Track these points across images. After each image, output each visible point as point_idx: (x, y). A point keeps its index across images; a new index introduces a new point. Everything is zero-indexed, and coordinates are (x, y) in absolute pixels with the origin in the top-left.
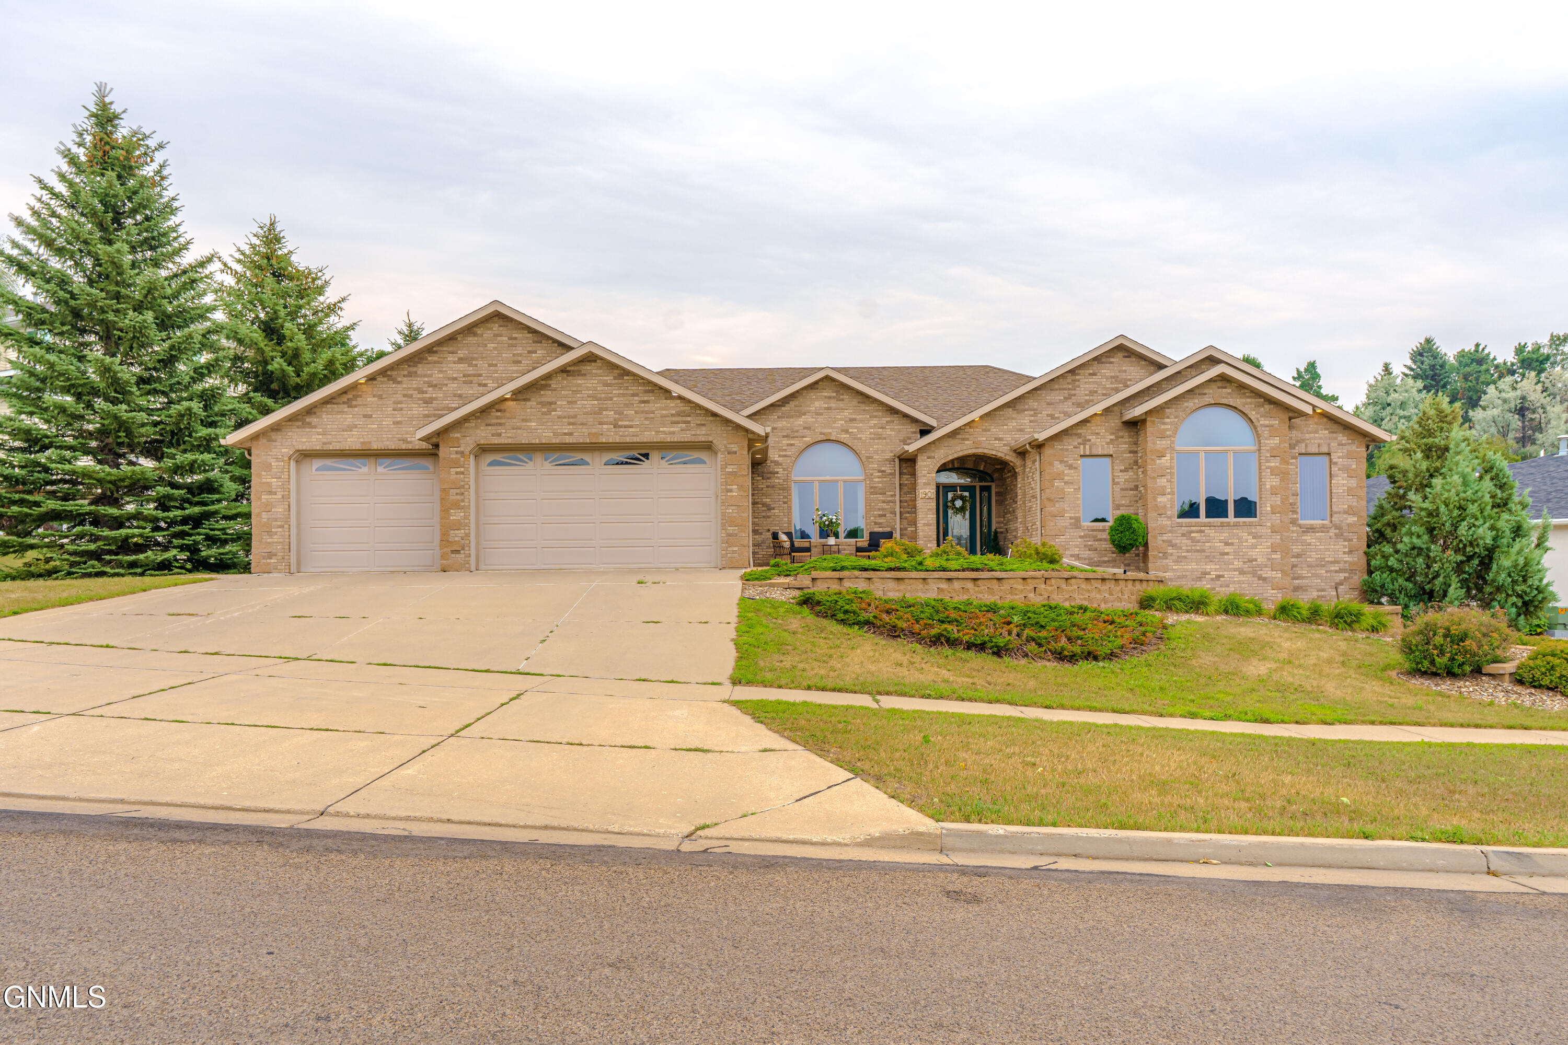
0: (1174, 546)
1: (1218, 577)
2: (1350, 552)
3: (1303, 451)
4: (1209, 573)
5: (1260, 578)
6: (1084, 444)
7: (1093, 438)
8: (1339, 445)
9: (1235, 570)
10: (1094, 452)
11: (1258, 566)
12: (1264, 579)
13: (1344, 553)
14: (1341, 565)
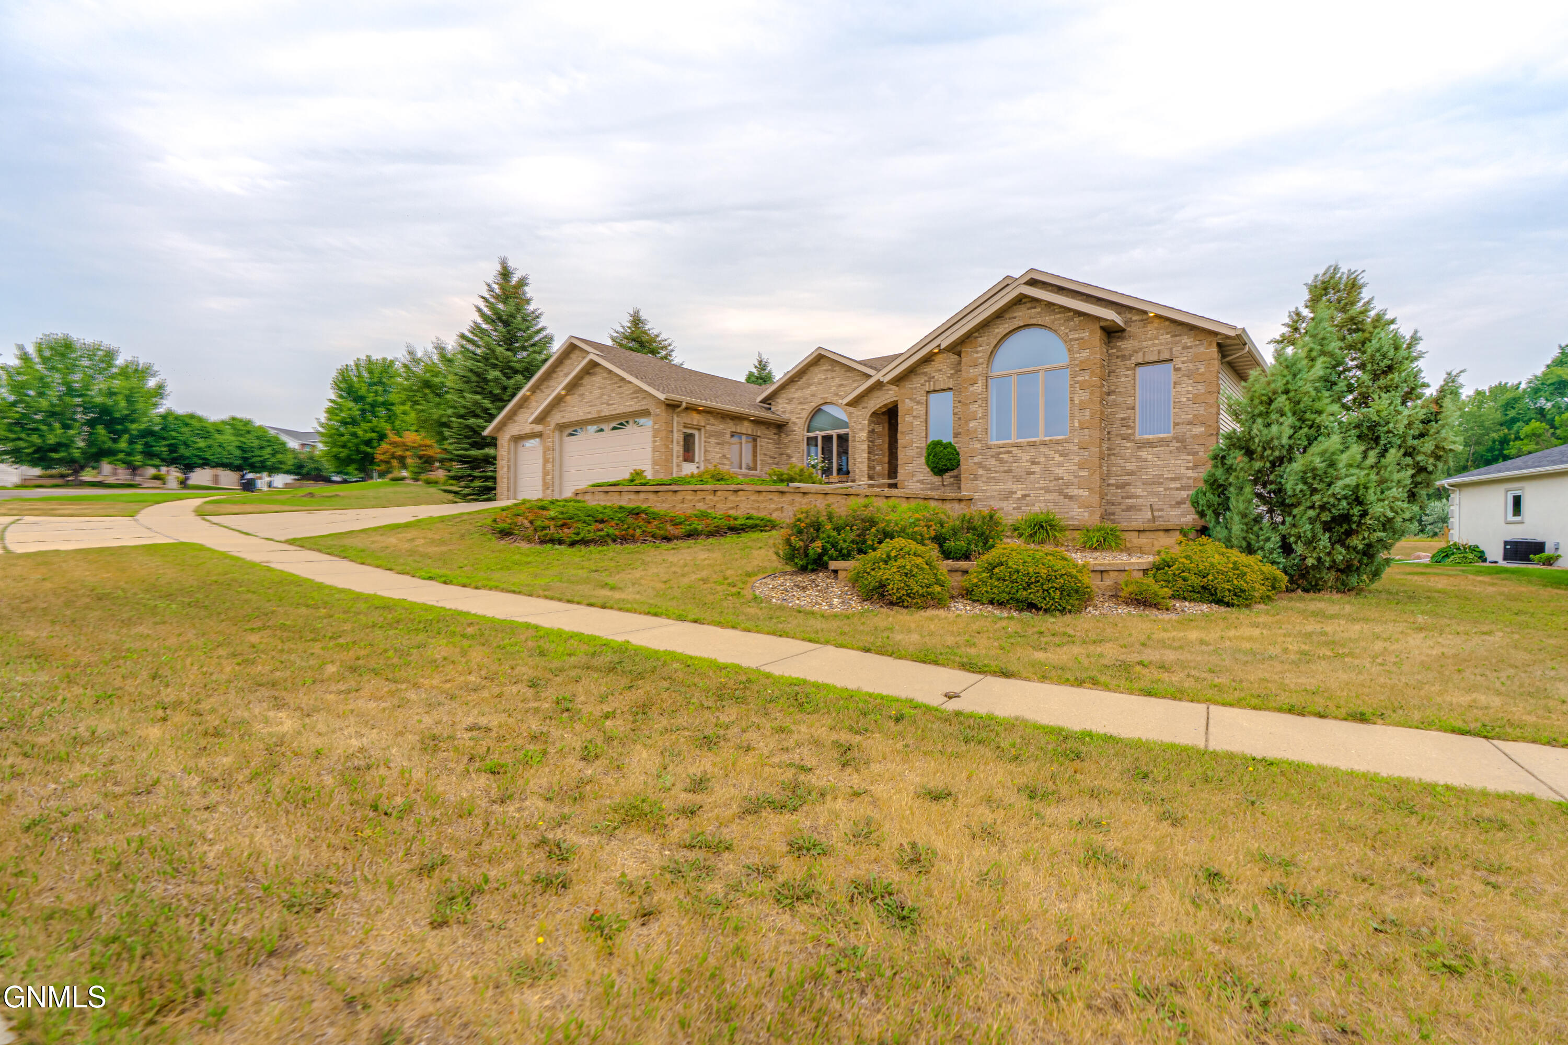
0: (983, 467)
1: (1025, 496)
2: (1195, 467)
3: (1140, 361)
4: (1015, 493)
5: (1066, 496)
6: (929, 381)
7: (936, 375)
8: (1183, 348)
9: (1041, 489)
10: (938, 388)
11: (1065, 484)
12: (1071, 498)
13: (1188, 468)
14: (1184, 482)
